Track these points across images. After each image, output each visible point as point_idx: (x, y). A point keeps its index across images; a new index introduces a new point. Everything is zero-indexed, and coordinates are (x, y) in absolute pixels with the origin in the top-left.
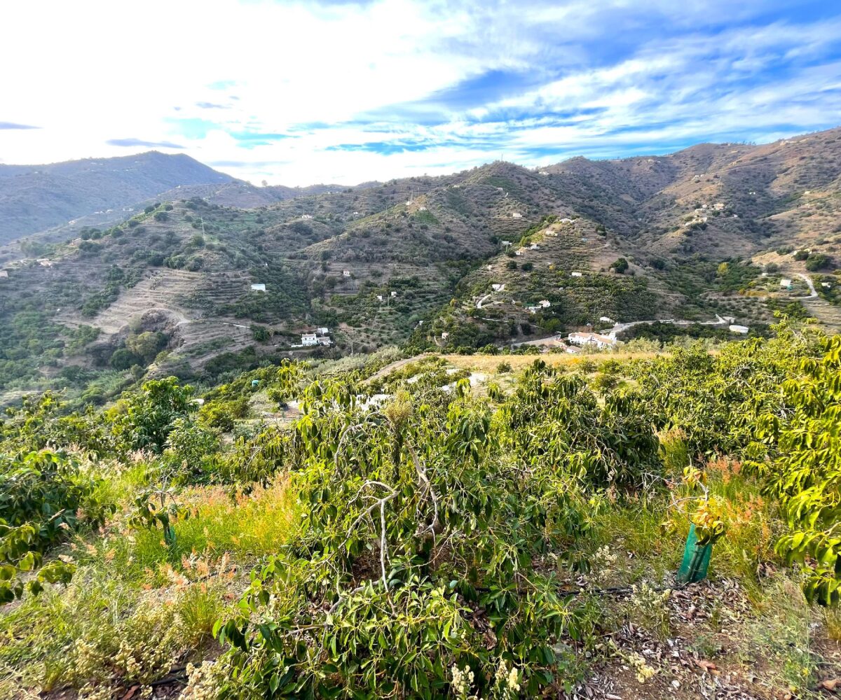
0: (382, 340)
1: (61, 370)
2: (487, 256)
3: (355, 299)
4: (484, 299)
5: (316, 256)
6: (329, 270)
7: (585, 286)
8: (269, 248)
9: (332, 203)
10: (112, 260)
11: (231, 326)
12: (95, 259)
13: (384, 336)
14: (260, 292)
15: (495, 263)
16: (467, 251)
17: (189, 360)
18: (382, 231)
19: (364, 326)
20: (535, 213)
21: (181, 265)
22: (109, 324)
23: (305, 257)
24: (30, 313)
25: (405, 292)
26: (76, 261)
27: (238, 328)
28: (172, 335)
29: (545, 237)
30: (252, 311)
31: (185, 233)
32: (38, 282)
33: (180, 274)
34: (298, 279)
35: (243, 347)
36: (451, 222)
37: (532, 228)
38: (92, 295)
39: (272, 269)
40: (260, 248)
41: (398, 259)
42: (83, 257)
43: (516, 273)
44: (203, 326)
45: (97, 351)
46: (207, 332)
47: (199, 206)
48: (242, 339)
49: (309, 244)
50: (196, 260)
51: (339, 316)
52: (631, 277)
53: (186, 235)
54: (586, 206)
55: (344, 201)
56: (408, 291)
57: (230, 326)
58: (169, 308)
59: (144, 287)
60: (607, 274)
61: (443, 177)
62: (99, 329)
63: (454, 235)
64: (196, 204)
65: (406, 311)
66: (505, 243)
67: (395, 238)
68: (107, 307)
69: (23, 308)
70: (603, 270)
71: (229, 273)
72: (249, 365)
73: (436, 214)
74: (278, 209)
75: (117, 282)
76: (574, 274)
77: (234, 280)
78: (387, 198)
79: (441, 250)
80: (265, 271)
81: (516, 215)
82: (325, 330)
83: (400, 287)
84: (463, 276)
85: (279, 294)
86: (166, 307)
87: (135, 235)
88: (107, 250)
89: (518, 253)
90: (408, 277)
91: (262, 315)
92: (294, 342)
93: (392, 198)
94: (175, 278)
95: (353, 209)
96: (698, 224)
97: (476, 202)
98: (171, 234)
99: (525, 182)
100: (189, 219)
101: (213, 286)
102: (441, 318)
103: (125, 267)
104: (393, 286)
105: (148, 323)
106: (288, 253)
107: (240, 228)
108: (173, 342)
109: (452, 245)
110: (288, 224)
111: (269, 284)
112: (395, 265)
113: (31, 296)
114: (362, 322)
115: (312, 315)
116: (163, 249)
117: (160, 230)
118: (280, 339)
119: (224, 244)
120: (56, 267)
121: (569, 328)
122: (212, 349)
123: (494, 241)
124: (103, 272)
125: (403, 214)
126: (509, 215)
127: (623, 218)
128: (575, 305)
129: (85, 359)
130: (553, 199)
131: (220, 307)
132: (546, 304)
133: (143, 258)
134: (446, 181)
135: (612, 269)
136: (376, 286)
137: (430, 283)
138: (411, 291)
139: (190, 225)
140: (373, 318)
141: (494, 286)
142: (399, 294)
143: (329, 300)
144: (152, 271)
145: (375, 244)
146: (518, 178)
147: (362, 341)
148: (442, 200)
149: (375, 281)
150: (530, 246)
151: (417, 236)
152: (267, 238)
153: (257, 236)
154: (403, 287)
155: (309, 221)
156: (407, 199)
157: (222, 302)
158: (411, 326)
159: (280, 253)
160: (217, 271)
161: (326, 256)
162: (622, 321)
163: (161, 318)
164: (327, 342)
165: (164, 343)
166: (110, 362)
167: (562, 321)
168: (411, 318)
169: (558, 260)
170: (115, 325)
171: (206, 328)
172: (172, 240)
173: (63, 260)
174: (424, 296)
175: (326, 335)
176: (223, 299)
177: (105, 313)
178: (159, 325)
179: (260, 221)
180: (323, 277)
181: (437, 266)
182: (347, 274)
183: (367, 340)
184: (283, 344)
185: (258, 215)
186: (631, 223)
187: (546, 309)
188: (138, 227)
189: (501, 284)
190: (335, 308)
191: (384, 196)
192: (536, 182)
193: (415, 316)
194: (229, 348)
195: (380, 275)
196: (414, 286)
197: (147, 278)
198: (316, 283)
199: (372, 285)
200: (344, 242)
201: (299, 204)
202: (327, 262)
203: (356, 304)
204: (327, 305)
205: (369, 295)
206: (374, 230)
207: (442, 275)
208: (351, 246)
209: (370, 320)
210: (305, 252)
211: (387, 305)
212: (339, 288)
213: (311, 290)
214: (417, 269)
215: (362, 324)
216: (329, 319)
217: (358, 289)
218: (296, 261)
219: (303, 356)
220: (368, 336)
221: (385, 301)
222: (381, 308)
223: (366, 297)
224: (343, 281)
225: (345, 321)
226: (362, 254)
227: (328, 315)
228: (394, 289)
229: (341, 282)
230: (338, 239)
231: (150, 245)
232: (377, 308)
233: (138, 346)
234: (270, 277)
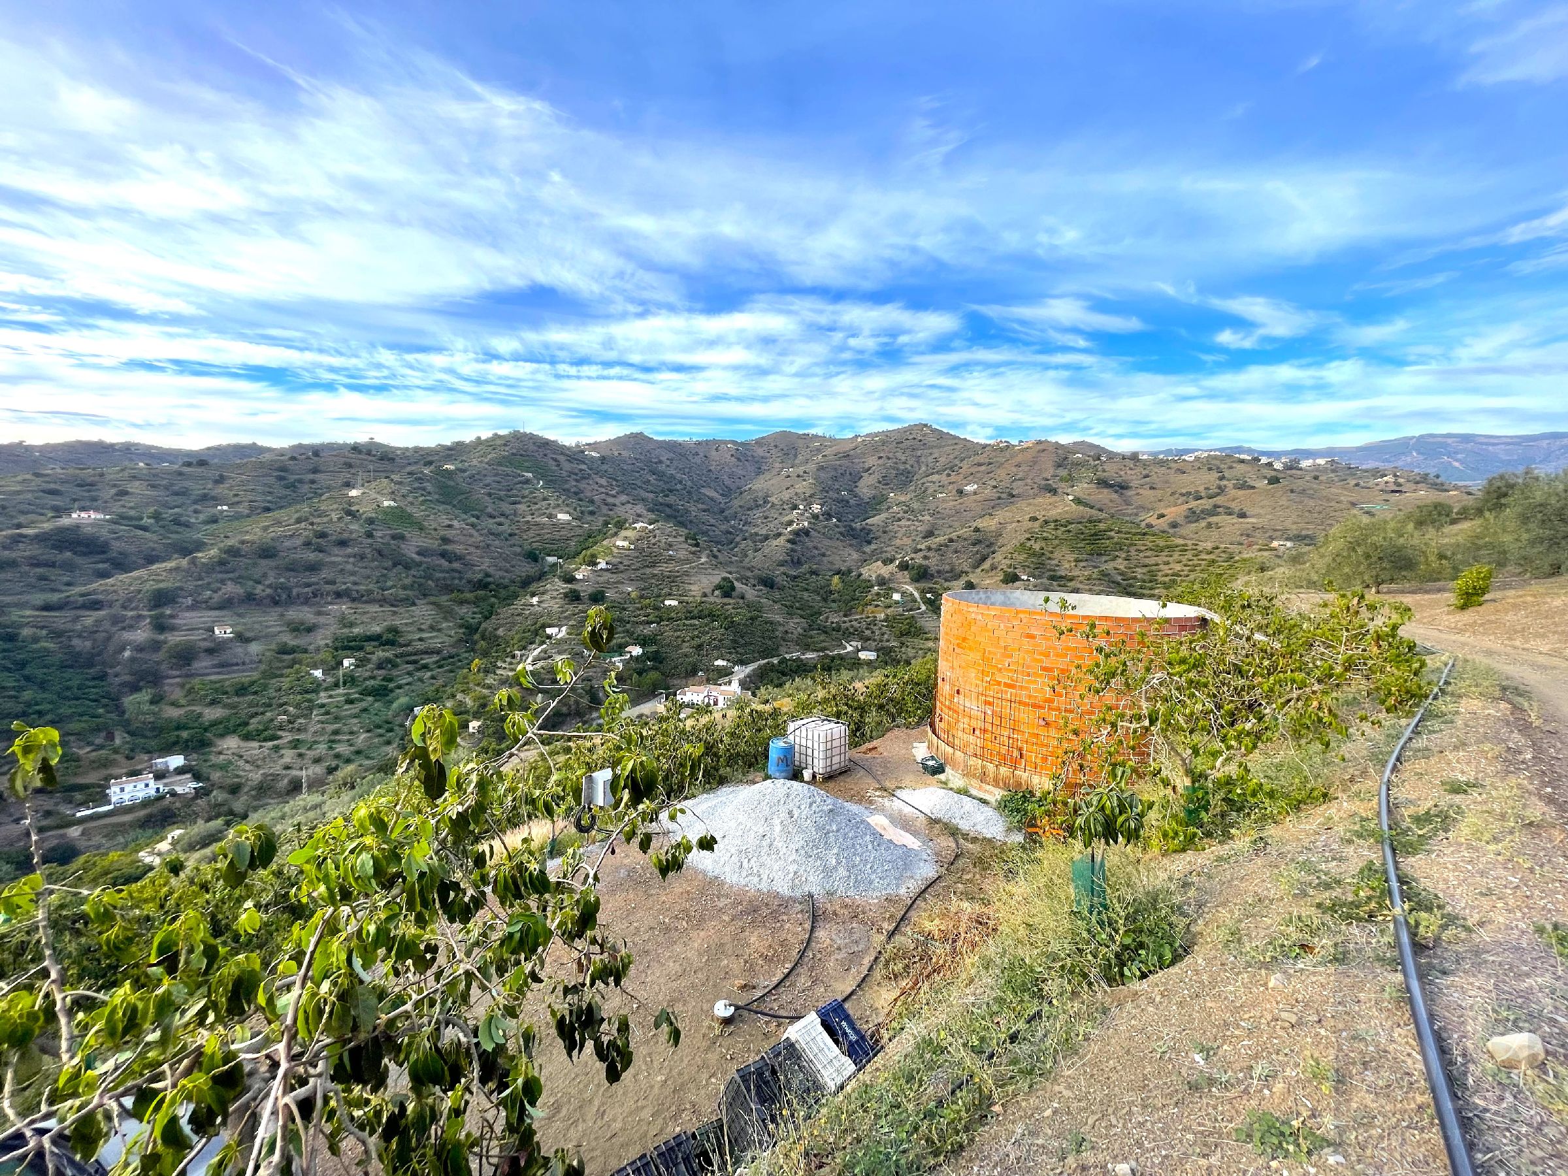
0: (336, 756)
2: (526, 583)
3: (253, 683)
4: (536, 652)
5: (130, 600)
6: (173, 628)
7: (686, 619)
9: (153, 486)
13: (342, 749)
15: (543, 593)
16: (487, 575)
18: (307, 544)
19: (287, 737)
20: (592, 513)
23: (96, 605)
25: (374, 658)
29: (615, 550)
34: (75, 655)
36: (450, 526)
37: (591, 538)
41: (349, 596)
43: (580, 607)
49: (104, 575)
51: (214, 724)
52: (741, 601)
54: (661, 504)
55: (187, 484)
56: (381, 654)
60: (712, 599)
61: (417, 450)
63: (458, 549)
65: (381, 693)
66: (551, 559)
67: (337, 556)
70: (705, 595)
73: (417, 512)
76: (667, 603)
78: (300, 481)
79: (438, 575)
81: (563, 517)
82: (176, 761)
83: (361, 648)
84: (486, 618)
85: (27, 695)
89: (579, 576)
90: (377, 629)
92: (84, 804)
93: (313, 482)
95: (217, 500)
96: (800, 530)
97: (490, 495)
99: (567, 466)
102: (459, 696)
104: (345, 648)
106: (39, 598)
109: (456, 565)
112: (344, 607)
114: (281, 728)
115: (132, 733)
121: (675, 682)
123: (533, 557)
125: (349, 513)
126: (550, 516)
127: (712, 521)
128: (679, 647)
130: (614, 492)
132: (637, 651)
134: (425, 456)
135: (717, 593)
136: (306, 651)
137: (425, 635)
138: (387, 654)
141: (549, 631)
142: (360, 663)
145: (292, 570)
146: (556, 460)
147: (287, 768)
148: (424, 489)
149: (300, 642)
150: (595, 564)
151: (385, 552)
154: (369, 649)
155: (96, 524)
156: (348, 485)
158: (398, 720)
159: (10, 600)
161: (161, 599)
162: (742, 663)
164: (186, 786)
167: (663, 674)
168: (395, 705)
169: (642, 585)
174: (414, 659)
175: (180, 771)
180: (156, 646)
181: (433, 603)
182: (223, 632)
183: (298, 763)
184: (48, 814)
186: (724, 527)
187: (637, 658)
189: (560, 626)
190: (198, 709)
191: (292, 478)
192: (583, 467)
193: (404, 700)
195: (310, 629)
196: (392, 643)
198: (132, 660)
199: (292, 651)
200: (210, 568)
201: (52, 486)
202: (168, 612)
203: (256, 693)
204: (174, 704)
205: (289, 670)
206: (287, 544)
207: (445, 619)
208: (231, 575)
209: (302, 721)
210: (94, 592)
211: (336, 685)
212: (204, 664)
213: (120, 676)
214: (395, 613)
215: (280, 733)
216: (185, 734)
217: (260, 662)
218: (70, 614)
219: (114, 832)
220: (300, 755)
221: (330, 680)
222: (322, 694)
223: (282, 676)
224: (216, 648)
225: (234, 732)
226: (259, 589)
227: (179, 727)
228: (349, 652)
229: (210, 651)
230: (193, 562)
232: (313, 696)
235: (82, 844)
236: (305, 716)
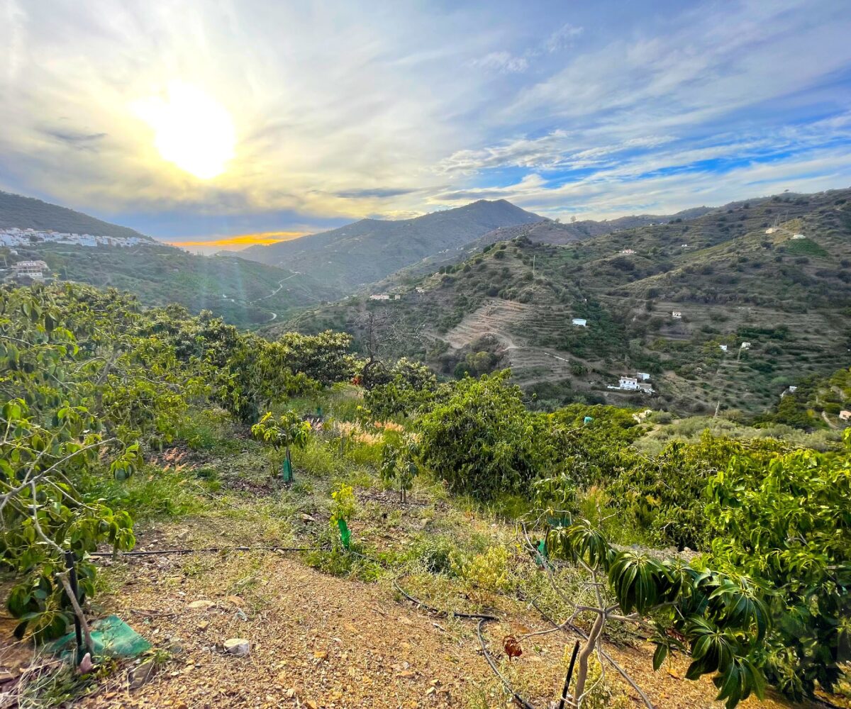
0: (728, 401)
3: (686, 346)
5: (639, 293)
6: (655, 310)
8: (586, 284)
9: (654, 236)
10: (461, 289)
11: (552, 356)
12: (451, 289)
13: (732, 397)
14: (581, 327)
18: (732, 266)
21: (513, 297)
22: (455, 340)
23: (626, 295)
25: (765, 345)
26: (437, 290)
27: (557, 360)
30: (572, 345)
31: (517, 269)
32: (415, 304)
33: (510, 304)
34: (615, 316)
35: (560, 379)
38: (446, 316)
39: (591, 305)
40: (579, 284)
41: (754, 301)
42: (444, 286)
44: (527, 353)
45: (446, 361)
46: (530, 359)
47: (526, 245)
48: (559, 371)
49: (631, 280)
50: (527, 293)
51: (665, 362)
53: (518, 271)
55: (670, 233)
56: (771, 344)
57: (550, 356)
58: (501, 333)
59: (481, 313)
62: (449, 344)
64: (523, 243)
65: (767, 370)
67: (751, 275)
68: (454, 326)
71: (554, 307)
72: (564, 397)
73: (822, 244)
74: (593, 245)
75: (463, 307)
77: (558, 313)
78: (732, 226)
79: (831, 292)
80: (584, 307)
82: (646, 376)
83: (756, 337)
85: (599, 331)
86: (498, 332)
87: (479, 270)
88: (459, 282)
90: (770, 326)
91: (581, 350)
92: (611, 383)
93: (740, 226)
94: (507, 308)
95: (682, 241)
98: (506, 270)
100: (520, 257)
101: (539, 317)
102: (834, 388)
103: (470, 296)
104: (744, 335)
105: (484, 344)
106: (607, 289)
107: (558, 263)
108: (502, 363)
110: (608, 260)
111: (589, 320)
112: (749, 309)
113: (411, 313)
114: (697, 374)
115: (631, 358)
116: (498, 282)
117: (498, 266)
118: (597, 376)
119: (550, 279)
120: (426, 293)
122: (533, 375)
124: (454, 299)
125: (764, 245)
131: (543, 338)
133: (483, 289)
136: (719, 333)
137: (809, 336)
138: (776, 345)
139: (521, 261)
140: (714, 372)
142: (754, 347)
143: (651, 343)
144: (488, 300)
145: (720, 283)
147: (697, 397)
148: (833, 224)
149: (717, 327)
151: (789, 272)
152: (584, 273)
153: (575, 271)
154: (762, 338)
155: (631, 256)
156: (766, 226)
157: (546, 333)
158: (775, 391)
159: (598, 289)
160: (544, 304)
161: (653, 294)
163: (494, 341)
164: (649, 390)
165: (494, 363)
166: (453, 370)
168: (775, 381)
170: (459, 342)
171: (529, 356)
172: (507, 275)
173: (431, 289)
174: (798, 354)
175: (647, 381)
176: (546, 331)
177: (452, 332)
178: (491, 347)
179: (576, 257)
180: (646, 317)
181: (823, 313)
182: (677, 315)
183: (704, 397)
184: (599, 383)
185: (574, 251)
188: (482, 264)
190: (659, 353)
191: (727, 224)
193: (782, 379)
194: (548, 378)
195: (724, 320)
196: (781, 338)
197: (484, 306)
198: (636, 323)
199: (711, 331)
200: (675, 280)
201: (617, 239)
202: (654, 301)
203: (687, 351)
204: (649, 348)
205: (707, 342)
206: (720, 266)
207: (832, 327)
208: (685, 284)
209: (710, 373)
210: (626, 288)
211: (735, 357)
212: (664, 330)
213: (630, 329)
214: (787, 316)
215: (697, 377)
216: (651, 364)
217: (692, 334)
218: (616, 297)
219: (619, 399)
220: (706, 393)
221: (731, 353)
222: (725, 361)
223: (702, 345)
224: (672, 323)
225: (673, 369)
226: (699, 293)
227: (650, 360)
228: (747, 339)
229: (669, 324)
230: (669, 276)
231: (489, 278)
232: (719, 361)
233: (475, 362)
234: (590, 313)
235: (607, 400)
236: (713, 372)
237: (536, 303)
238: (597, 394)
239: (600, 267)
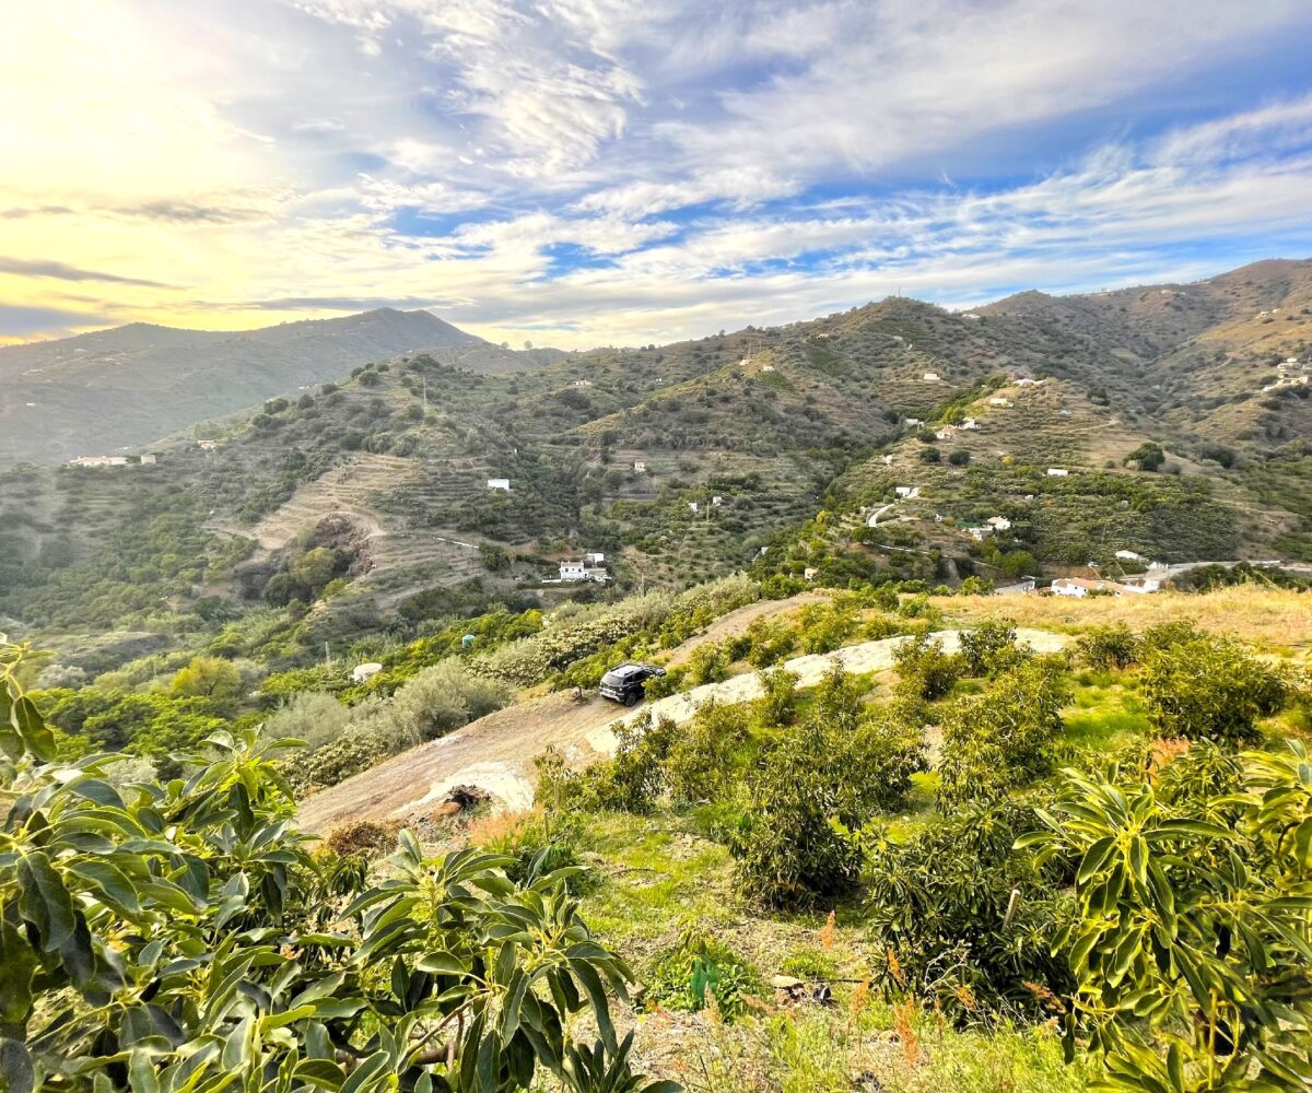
0: (695, 576)
1: (195, 602)
2: (881, 444)
3: (651, 508)
4: (883, 510)
5: (593, 439)
6: (612, 461)
7: (1078, 493)
8: (523, 428)
9: (623, 366)
10: (293, 440)
11: (450, 542)
12: (272, 440)
13: (700, 571)
14: (500, 491)
15: (898, 452)
16: (845, 434)
17: (375, 597)
18: (701, 400)
19: (665, 553)
20: (964, 373)
21: (385, 448)
22: (271, 534)
23: (575, 442)
24: (174, 516)
25: (736, 498)
26: (245, 443)
27: (460, 548)
28: (356, 553)
29: (988, 409)
30: (486, 522)
31: (399, 401)
32: (194, 472)
33: (382, 460)
34: (563, 475)
35: (466, 578)
36: (816, 387)
37: (959, 398)
38: (258, 491)
39: (523, 458)
40: (509, 429)
41: (725, 444)
42: (257, 436)
43: (938, 468)
44: (405, 542)
45: (248, 576)
46: (410, 552)
47: (426, 368)
48: (463, 566)
49: (584, 422)
50: (407, 440)
51: (624, 534)
52: (1173, 477)
53: (400, 406)
54: (1052, 365)
55: (641, 363)
56: (741, 496)
57: (447, 544)
58: (359, 511)
59: (328, 480)
60: (1123, 472)
61: (799, 324)
62: (256, 541)
63: (820, 408)
64: (422, 364)
65: (738, 529)
66: (912, 422)
67: (721, 411)
68: (276, 509)
69: (166, 509)
70: (1112, 465)
71: (456, 461)
72: (470, 609)
73: (790, 376)
74: (542, 375)
75: (295, 472)
76: (1051, 472)
77: (462, 471)
78: (709, 358)
79: (799, 431)
80: (511, 461)
81: (930, 377)
82: (599, 557)
83: (728, 490)
84: (839, 475)
85: (530, 496)
86: (354, 510)
87: (329, 405)
88: (289, 427)
89: (940, 435)
90: (743, 475)
91: (500, 527)
92: (547, 575)
93: (717, 357)
94: (373, 466)
95: (655, 374)
96: (1291, 389)
97: (857, 359)
98: (378, 403)
99: (941, 328)
100: (407, 383)
101: (430, 479)
102: (802, 543)
103: (309, 451)
104: (716, 488)
105: (327, 533)
106: (550, 437)
107: (483, 399)
108: (355, 566)
109: (817, 423)
110: (553, 393)
111: (517, 481)
112: (719, 454)
113: (180, 491)
114: (662, 545)
115: (580, 532)
116: (364, 424)
117: (364, 399)
118: (525, 567)
119: (453, 418)
120: (220, 450)
121: (1051, 569)
122: (415, 579)
123: (893, 418)
124: (278, 459)
125: (735, 376)
126: (916, 377)
127: (1124, 385)
128: (1063, 526)
129: (230, 587)
130: (991, 353)
131: (434, 513)
132: (1002, 524)
133: (335, 437)
134: (804, 329)
135: (1132, 463)
136: (688, 487)
137: (780, 484)
138: (748, 497)
139: (407, 391)
140: (680, 539)
141: (899, 490)
142: (726, 502)
143: (608, 509)
144: (344, 457)
145: (688, 421)
146: (928, 322)
147: (661, 578)
148: (799, 356)
149: (686, 480)
150: (962, 423)
151: (758, 408)
152: (519, 413)
153: (505, 411)
154: (733, 490)
155: (586, 389)
156: (741, 358)
157: (440, 505)
158: (747, 555)
159: (539, 436)
160: (437, 456)
161: (609, 439)
162: (1163, 559)
163: (345, 527)
164: (601, 576)
165: (342, 567)
166: (263, 595)
167: (1035, 557)
168: (746, 542)
169: (1019, 449)
170: (281, 537)
171: (408, 545)
172: (379, 412)
173: (230, 441)
174: (768, 504)
175: (601, 565)
176: (442, 501)
177: (270, 519)
178: (341, 538)
179: (514, 391)
180: (601, 471)
181: (792, 457)
182: (640, 467)
183: (669, 576)
185: (512, 383)
186: (1142, 393)
187: (1001, 534)
188: (335, 393)
189: (912, 487)
191: (704, 355)
192: (959, 327)
193: (754, 539)
194: (442, 580)
195: (694, 470)
196: (753, 488)
197: (336, 468)
198: (590, 481)
199: (680, 486)
200: (638, 418)
201: (574, 368)
202: (610, 449)
203: (652, 516)
204: (606, 516)
205: (675, 501)
206: (688, 400)
207: (801, 472)
208: (649, 424)
209: (676, 542)
210: (577, 433)
211: (705, 518)
212: (626, 489)
213: (581, 494)
214: (758, 462)
215: (661, 549)
216: (607, 539)
217: (658, 492)
218: (563, 447)
219: (560, 599)
220: (670, 570)
221: (701, 512)
222: (694, 523)
223: (670, 504)
224: (634, 478)
225: (634, 543)
226: (666, 437)
227: (605, 533)
228: (718, 492)
229: (630, 480)
230: (629, 413)
231: (348, 419)
232: (687, 524)
233: (304, 570)
234: (519, 470)
235: (542, 602)
237: (422, 455)
238: (527, 595)
239: (541, 403)
